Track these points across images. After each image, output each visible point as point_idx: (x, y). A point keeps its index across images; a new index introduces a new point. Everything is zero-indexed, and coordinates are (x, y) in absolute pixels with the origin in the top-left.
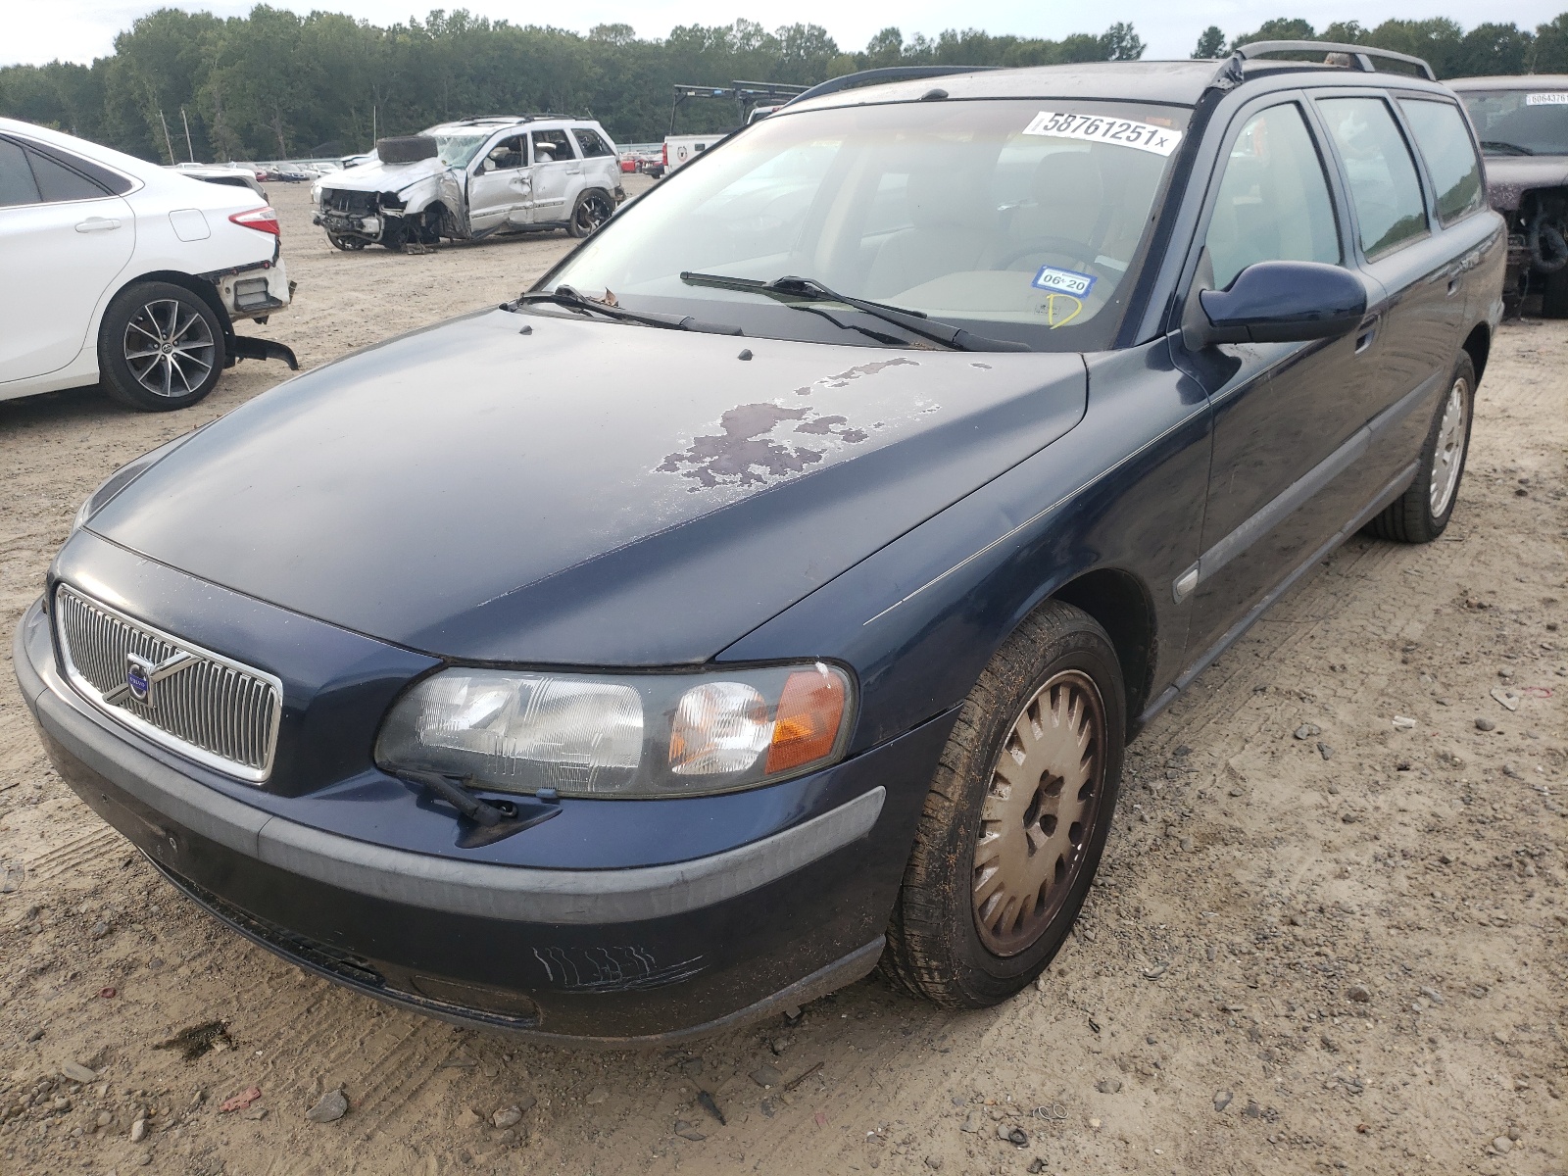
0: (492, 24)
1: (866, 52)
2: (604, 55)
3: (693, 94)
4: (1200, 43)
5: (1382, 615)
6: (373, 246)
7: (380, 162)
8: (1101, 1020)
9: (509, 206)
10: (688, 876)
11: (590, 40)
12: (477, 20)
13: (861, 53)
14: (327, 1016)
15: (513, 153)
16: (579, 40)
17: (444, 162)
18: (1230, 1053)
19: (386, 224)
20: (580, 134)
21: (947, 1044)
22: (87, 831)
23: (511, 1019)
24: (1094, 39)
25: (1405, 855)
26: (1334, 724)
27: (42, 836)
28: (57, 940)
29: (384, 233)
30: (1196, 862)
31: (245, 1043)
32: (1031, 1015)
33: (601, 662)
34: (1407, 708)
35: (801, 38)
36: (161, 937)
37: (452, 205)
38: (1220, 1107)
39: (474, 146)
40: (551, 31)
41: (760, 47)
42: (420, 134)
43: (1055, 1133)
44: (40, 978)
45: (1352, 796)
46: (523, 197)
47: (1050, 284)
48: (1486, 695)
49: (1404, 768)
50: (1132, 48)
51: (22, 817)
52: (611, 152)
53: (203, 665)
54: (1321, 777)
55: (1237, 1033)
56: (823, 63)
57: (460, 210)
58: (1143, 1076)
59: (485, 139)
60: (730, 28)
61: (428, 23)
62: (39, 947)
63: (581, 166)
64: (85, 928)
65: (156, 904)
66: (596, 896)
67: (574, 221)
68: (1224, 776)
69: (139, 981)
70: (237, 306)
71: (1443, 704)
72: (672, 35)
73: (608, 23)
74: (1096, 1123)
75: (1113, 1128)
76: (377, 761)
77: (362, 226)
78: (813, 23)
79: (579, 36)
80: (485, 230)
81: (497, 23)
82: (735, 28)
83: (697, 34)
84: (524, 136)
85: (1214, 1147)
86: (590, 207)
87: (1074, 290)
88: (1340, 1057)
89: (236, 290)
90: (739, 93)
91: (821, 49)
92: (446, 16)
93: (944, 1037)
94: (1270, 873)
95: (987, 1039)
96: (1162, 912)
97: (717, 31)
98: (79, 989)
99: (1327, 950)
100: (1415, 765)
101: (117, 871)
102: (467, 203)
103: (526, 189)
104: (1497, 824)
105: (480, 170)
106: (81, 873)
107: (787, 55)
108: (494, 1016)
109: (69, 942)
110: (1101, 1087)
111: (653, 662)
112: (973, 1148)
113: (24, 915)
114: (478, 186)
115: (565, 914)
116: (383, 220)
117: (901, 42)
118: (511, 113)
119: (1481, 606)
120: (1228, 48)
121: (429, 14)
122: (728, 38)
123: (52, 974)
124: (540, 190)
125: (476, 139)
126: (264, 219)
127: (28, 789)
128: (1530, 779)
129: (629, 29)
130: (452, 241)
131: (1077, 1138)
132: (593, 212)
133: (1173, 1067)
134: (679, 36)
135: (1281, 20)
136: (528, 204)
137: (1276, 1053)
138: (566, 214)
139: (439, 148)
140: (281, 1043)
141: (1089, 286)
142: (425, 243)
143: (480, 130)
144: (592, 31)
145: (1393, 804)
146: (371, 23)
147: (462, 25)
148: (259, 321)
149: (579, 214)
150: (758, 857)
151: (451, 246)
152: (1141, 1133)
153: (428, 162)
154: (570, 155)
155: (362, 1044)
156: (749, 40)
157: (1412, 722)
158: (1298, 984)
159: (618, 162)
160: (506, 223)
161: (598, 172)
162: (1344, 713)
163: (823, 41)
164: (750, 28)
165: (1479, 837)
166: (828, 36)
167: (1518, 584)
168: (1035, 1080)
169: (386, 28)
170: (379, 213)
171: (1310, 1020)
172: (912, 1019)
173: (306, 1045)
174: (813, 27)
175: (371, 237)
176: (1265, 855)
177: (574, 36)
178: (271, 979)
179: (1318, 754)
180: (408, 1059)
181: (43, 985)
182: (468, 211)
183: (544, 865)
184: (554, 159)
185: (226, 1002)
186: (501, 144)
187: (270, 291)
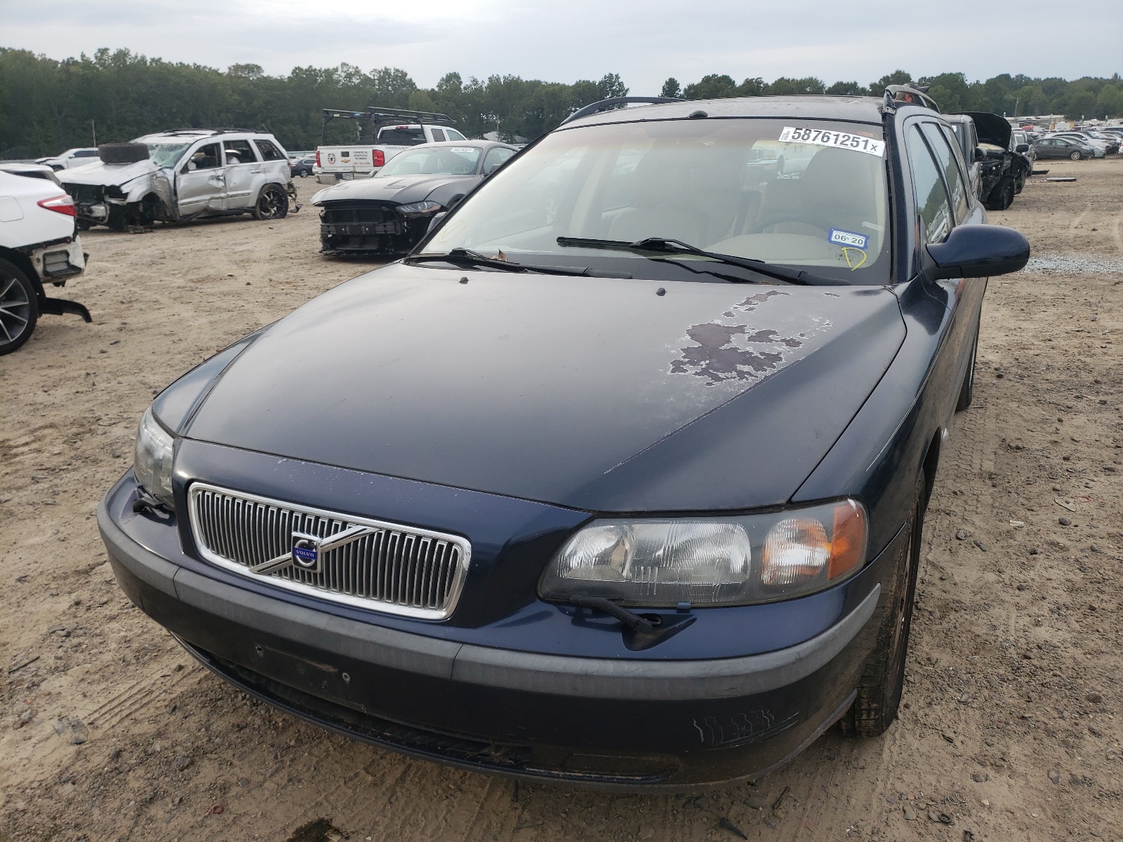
0: (149, 60)
1: (436, 89)
2: (241, 86)
3: (338, 115)
4: (664, 89)
5: (964, 457)
6: (99, 227)
7: (103, 163)
8: (950, 734)
9: (207, 197)
10: (802, 655)
11: (229, 74)
12: (136, 57)
13: (433, 90)
14: (406, 803)
15: (209, 157)
16: (220, 75)
17: (155, 163)
18: (1041, 746)
19: (110, 210)
20: (259, 143)
21: (862, 763)
22: (122, 688)
23: (637, 778)
24: (594, 83)
25: (1067, 608)
26: (976, 528)
27: (85, 696)
28: (149, 775)
29: (109, 217)
30: (945, 625)
31: (353, 833)
32: (903, 736)
33: (713, 508)
34: (1012, 514)
35: (389, 78)
36: (236, 762)
37: (163, 196)
38: (1055, 781)
39: (180, 151)
40: (198, 68)
41: (359, 83)
42: (132, 142)
43: (965, 812)
44: (151, 807)
45: (1012, 573)
46: (218, 190)
47: (840, 240)
48: (1053, 503)
49: (1034, 552)
50: (620, 90)
51: (57, 683)
52: (284, 157)
53: (380, 535)
54: (988, 563)
55: (1037, 732)
56: (406, 97)
57: (171, 200)
58: (998, 768)
59: (187, 146)
60: (336, 70)
61: (96, 58)
62: (136, 781)
63: (262, 167)
64: (168, 763)
65: (217, 737)
66: (747, 675)
67: (258, 209)
68: (929, 567)
69: (237, 797)
70: (45, 273)
71: (1033, 510)
72: (292, 73)
73: (243, 63)
74: (986, 803)
75: (999, 804)
76: (541, 596)
77: (91, 211)
78: (397, 68)
79: (220, 72)
80: (192, 214)
81: (153, 60)
82: (340, 70)
83: (311, 73)
84: (217, 145)
85: (1066, 807)
86: (270, 197)
87: (857, 244)
88: (1105, 740)
89: (44, 260)
90: (373, 115)
91: (404, 86)
92: (111, 53)
93: (857, 759)
94: (994, 628)
95: (886, 755)
96: (945, 659)
97: (327, 71)
98: (189, 811)
99: (1058, 673)
100: (1039, 550)
101: (167, 716)
102: (175, 193)
103: (221, 184)
104: (1107, 582)
105: (185, 170)
106: (136, 721)
107: (379, 89)
108: (624, 778)
109: (160, 775)
110: (976, 778)
111: (751, 505)
112: (920, 830)
113: (107, 760)
114: (183, 181)
115: (723, 691)
116: (108, 207)
117: (461, 83)
118: (207, 128)
119: (1018, 448)
120: (682, 92)
121: (96, 51)
122: (335, 76)
123: (159, 802)
124: (232, 185)
125: (180, 146)
126: (65, 204)
127: (49, 659)
128: (1110, 553)
129: (258, 68)
130: (164, 223)
131: (980, 814)
132: (271, 201)
133: (1013, 759)
134: (297, 74)
135: (714, 76)
136: (223, 195)
137: (1070, 743)
138: (252, 202)
139: (150, 152)
140: (381, 828)
141: (866, 241)
142: (142, 225)
143: (181, 140)
144: (230, 69)
145: (1041, 576)
146: (48, 57)
147: (125, 61)
148: (57, 285)
149: (261, 201)
150: (834, 637)
151: (163, 227)
152: (1018, 805)
153: (142, 163)
154: (253, 159)
155: (446, 821)
156: (350, 78)
157: (1020, 523)
158: (1054, 696)
159: (289, 164)
160: (206, 209)
161: (275, 171)
162: (977, 520)
163: (405, 81)
164: (351, 70)
165: (1103, 592)
166: (408, 77)
167: (1030, 433)
168: (932, 779)
169: (61, 61)
170: (105, 202)
171: (1076, 718)
172: (829, 750)
173: (403, 827)
174: (397, 71)
175: (98, 220)
176: (983, 615)
177: (216, 72)
178: (345, 783)
179: (977, 549)
180: (489, 827)
181: (157, 811)
182: (177, 200)
183: (705, 657)
184: (241, 162)
185: (319, 804)
186: (199, 151)
187: (71, 260)
